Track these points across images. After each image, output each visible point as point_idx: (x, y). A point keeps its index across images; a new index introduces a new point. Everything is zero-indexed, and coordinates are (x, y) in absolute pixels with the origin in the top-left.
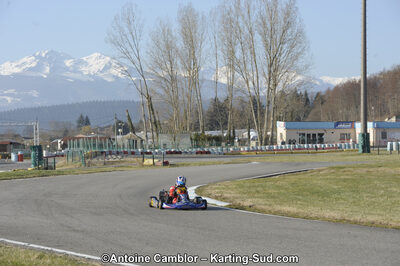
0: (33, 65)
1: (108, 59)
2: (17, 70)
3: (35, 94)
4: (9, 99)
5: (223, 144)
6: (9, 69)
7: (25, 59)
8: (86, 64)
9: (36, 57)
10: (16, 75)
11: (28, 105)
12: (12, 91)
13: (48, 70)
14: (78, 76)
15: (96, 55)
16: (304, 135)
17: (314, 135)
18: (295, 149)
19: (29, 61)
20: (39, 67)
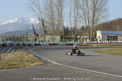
0: (17, 20)
1: (36, 19)
2: (13, 22)
3: (17, 27)
4: (11, 28)
5: (73, 40)
6: (11, 21)
7: (15, 19)
8: (30, 20)
9: (18, 19)
10: (13, 23)
11: (16, 30)
12: (12, 27)
13: (21, 22)
14: (28, 23)
15: (33, 18)
16: (109, 37)
17: (114, 37)
18: (109, 43)
19: (16, 19)
20: (19, 21)
